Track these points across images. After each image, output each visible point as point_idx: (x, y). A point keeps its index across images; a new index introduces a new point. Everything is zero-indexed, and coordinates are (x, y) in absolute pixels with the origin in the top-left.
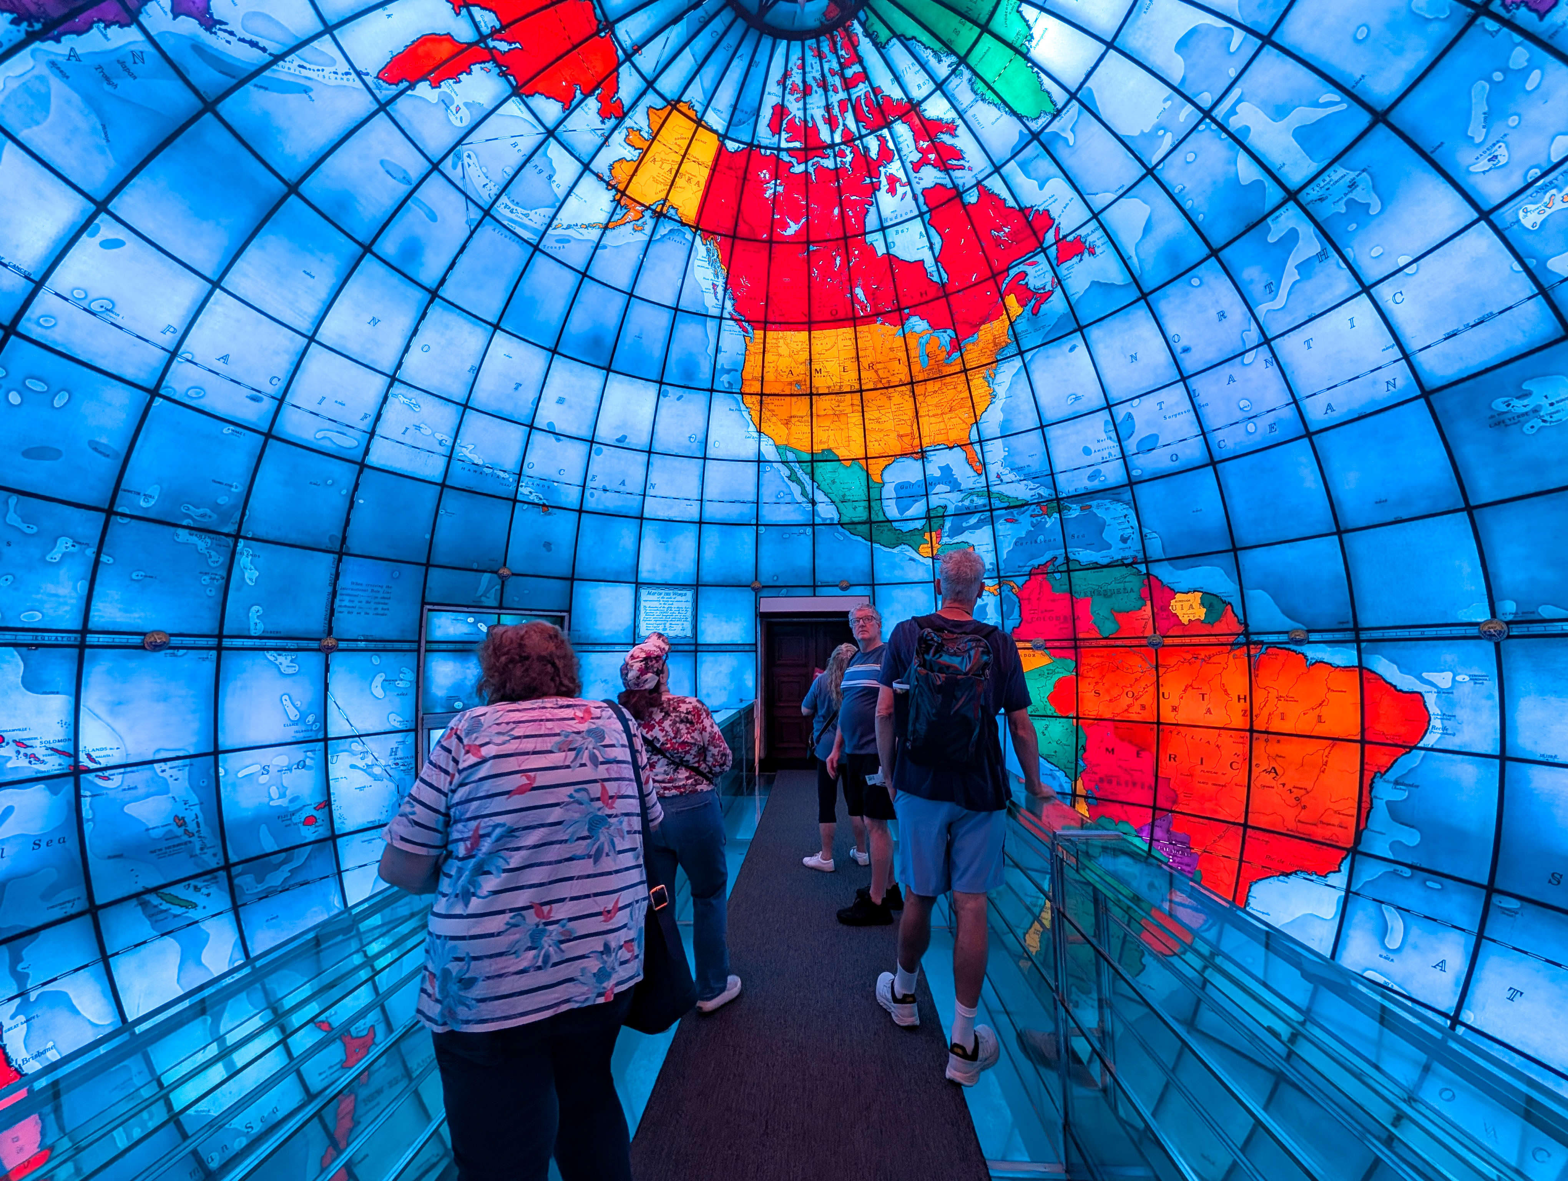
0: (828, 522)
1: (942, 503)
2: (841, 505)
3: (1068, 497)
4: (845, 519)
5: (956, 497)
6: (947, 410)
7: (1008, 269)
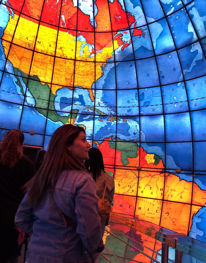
0: (30, 105)
1: (77, 108)
2: (37, 100)
3: (120, 116)
4: (37, 106)
5: (82, 107)
6: (86, 74)
7: (117, 31)
